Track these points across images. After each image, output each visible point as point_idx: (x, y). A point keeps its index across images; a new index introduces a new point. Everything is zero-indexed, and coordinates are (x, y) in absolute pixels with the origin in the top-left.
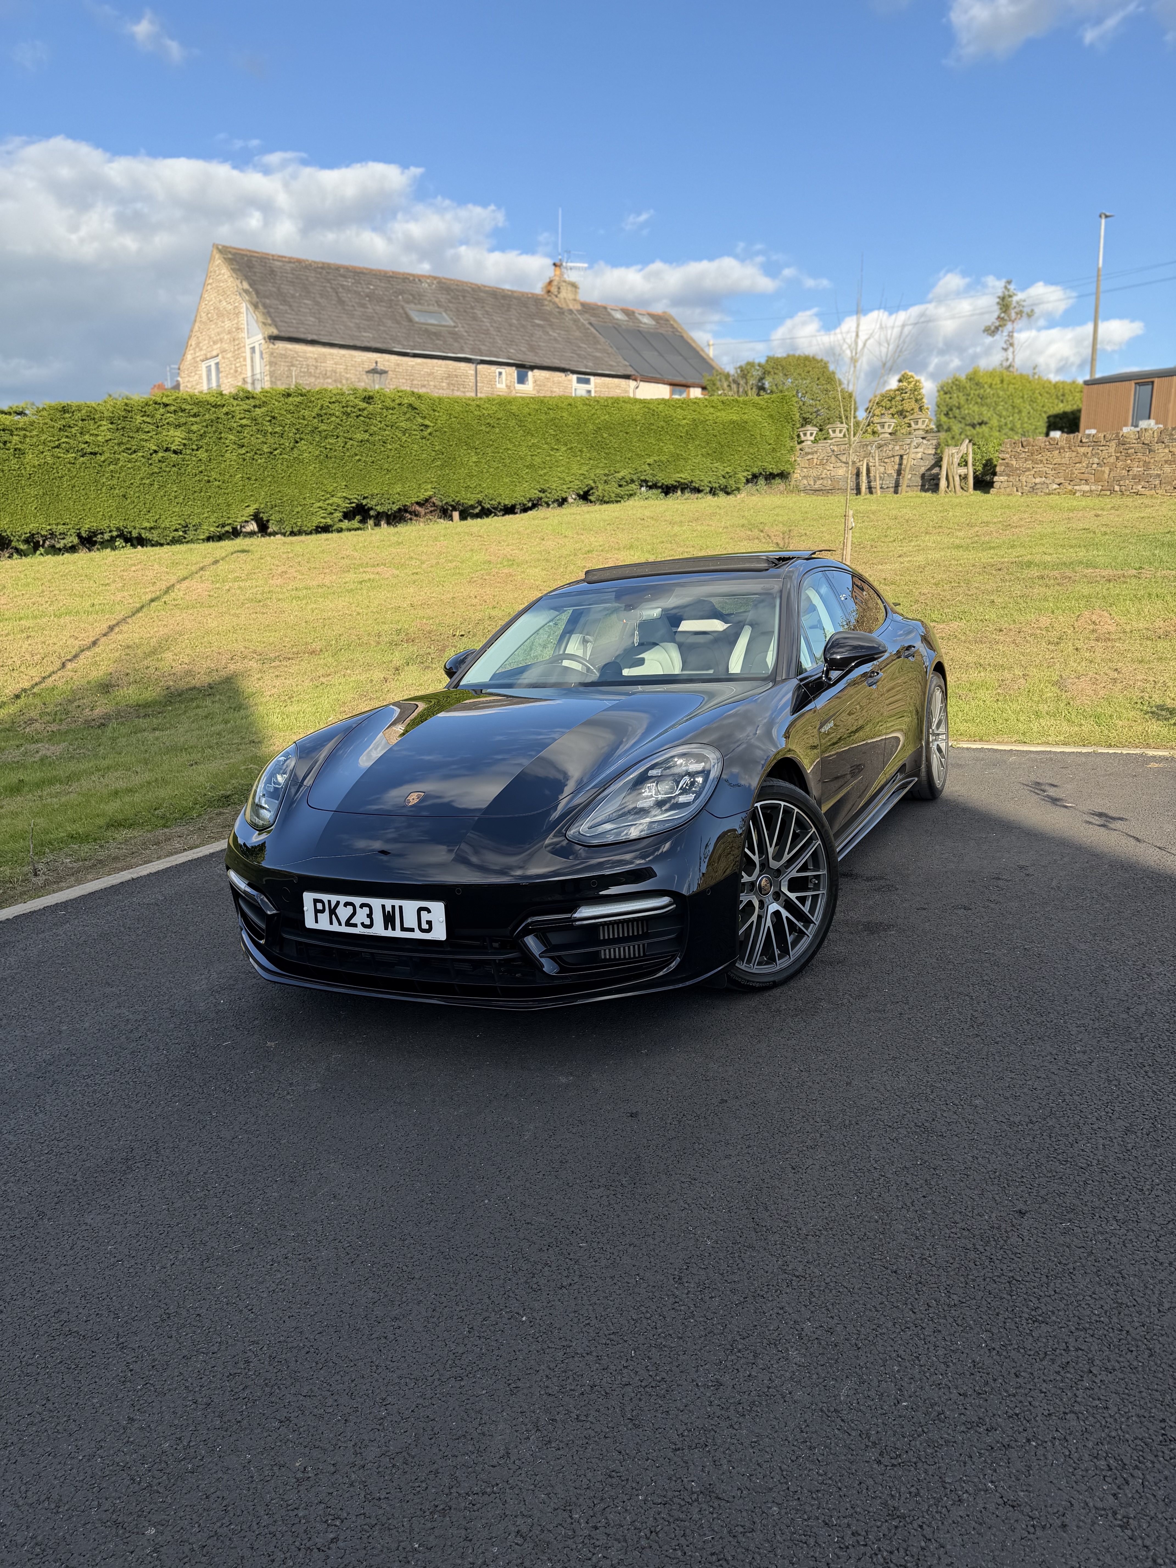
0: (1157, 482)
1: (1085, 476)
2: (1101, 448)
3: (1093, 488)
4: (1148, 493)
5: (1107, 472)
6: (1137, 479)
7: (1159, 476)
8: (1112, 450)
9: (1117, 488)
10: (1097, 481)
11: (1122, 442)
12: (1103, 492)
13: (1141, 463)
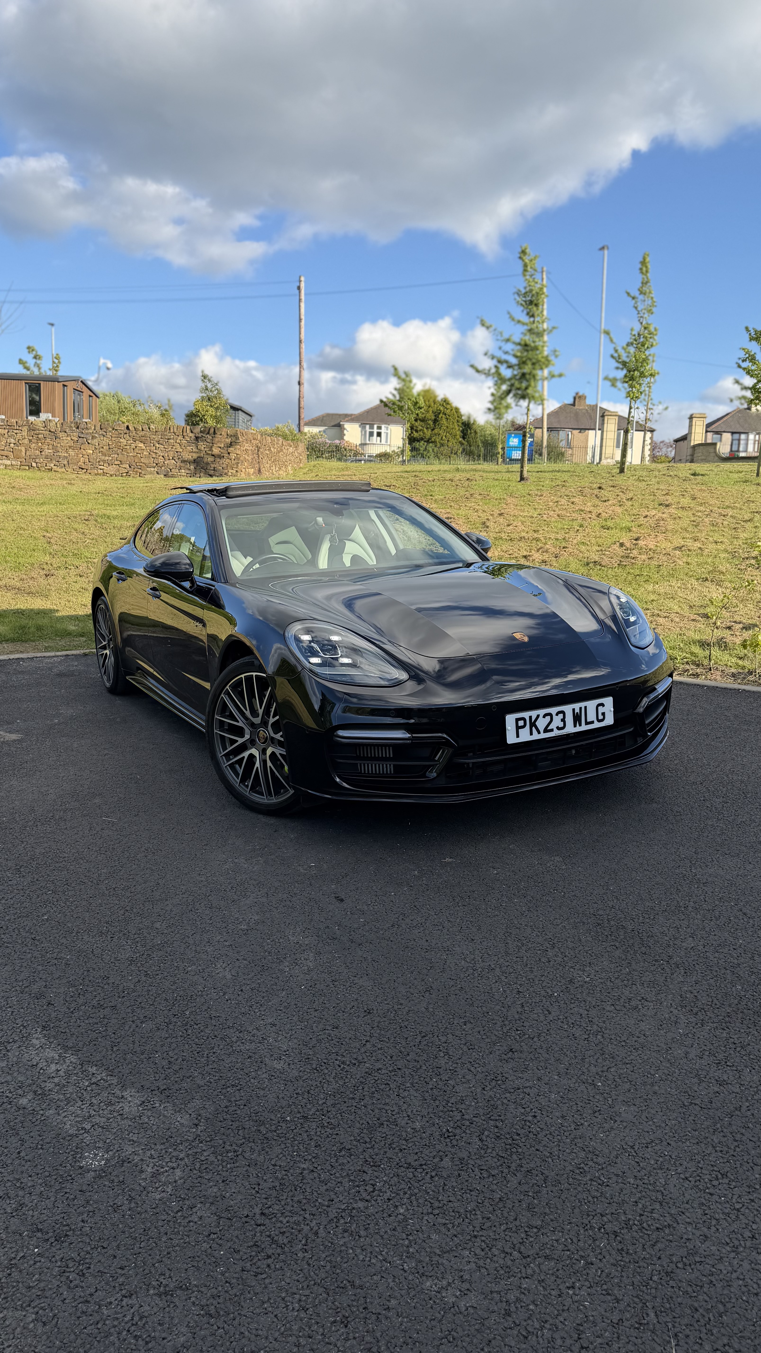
0: (66, 462)
1: (5, 453)
2: (15, 431)
3: (14, 463)
4: (58, 469)
5: (24, 451)
6: (49, 458)
7: (66, 457)
8: (25, 433)
9: (34, 464)
10: (17, 457)
11: (32, 428)
12: (22, 467)
13: (51, 447)
